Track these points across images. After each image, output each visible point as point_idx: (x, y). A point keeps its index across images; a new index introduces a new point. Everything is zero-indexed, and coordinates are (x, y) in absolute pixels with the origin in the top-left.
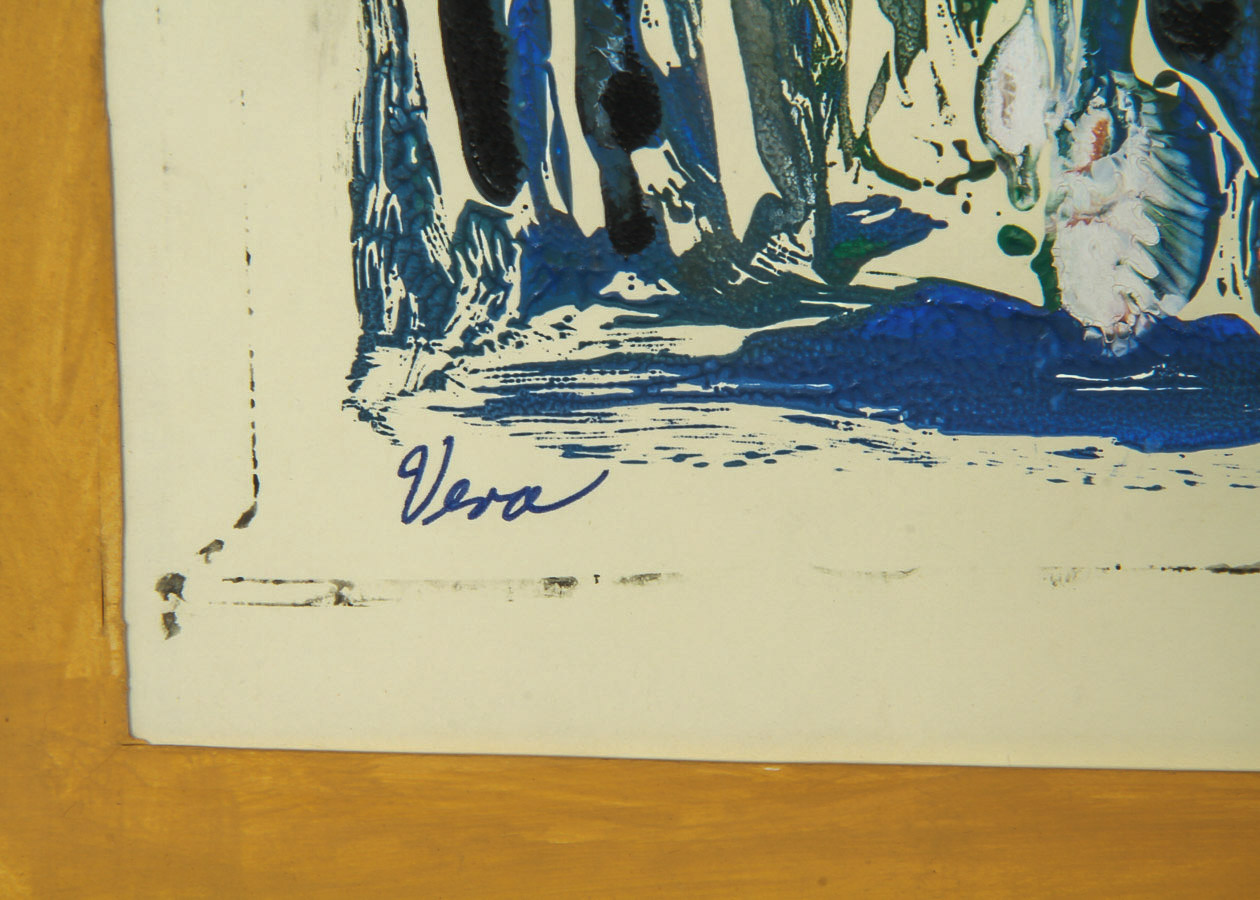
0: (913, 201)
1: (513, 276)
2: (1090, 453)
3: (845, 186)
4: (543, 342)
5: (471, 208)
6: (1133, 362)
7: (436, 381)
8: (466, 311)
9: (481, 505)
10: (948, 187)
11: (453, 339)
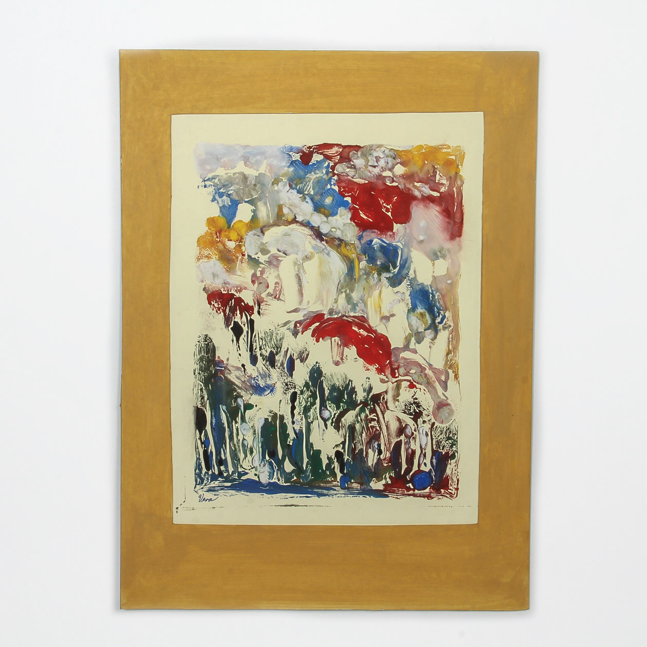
0: (246, 471)
1: (210, 478)
2: (263, 495)
3: (240, 470)
4: (212, 485)
5: (206, 472)
6: (267, 486)
7: (202, 488)
8: (205, 482)
9: (206, 500)
10: (249, 470)
11: (204, 484)
